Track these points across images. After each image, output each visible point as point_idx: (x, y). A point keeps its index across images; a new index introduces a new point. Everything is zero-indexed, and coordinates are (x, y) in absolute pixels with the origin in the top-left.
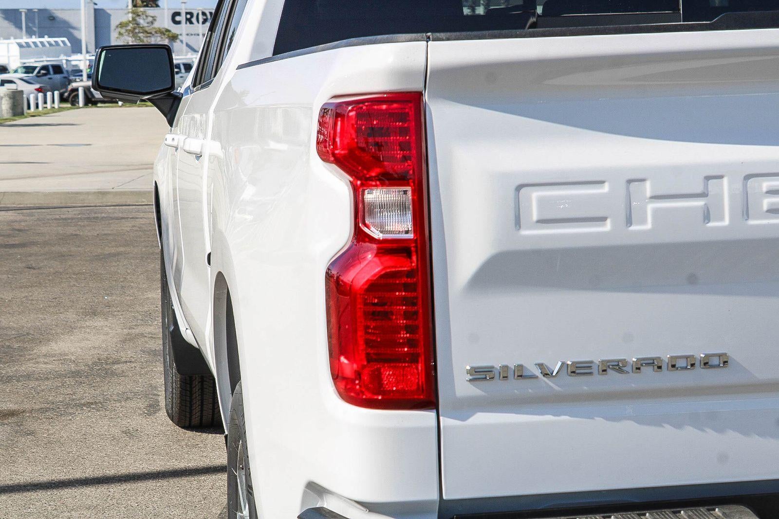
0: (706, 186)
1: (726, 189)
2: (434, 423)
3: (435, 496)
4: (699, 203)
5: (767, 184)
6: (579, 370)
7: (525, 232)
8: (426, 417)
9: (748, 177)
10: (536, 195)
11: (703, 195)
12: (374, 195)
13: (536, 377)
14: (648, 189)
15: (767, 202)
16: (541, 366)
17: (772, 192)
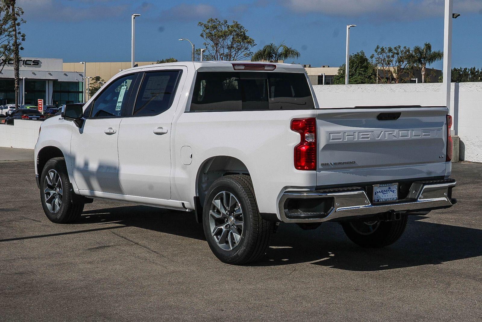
0: (354, 134)
1: (356, 135)
3: (315, 185)
4: (353, 136)
6: (336, 164)
8: (315, 172)
9: (359, 133)
10: (332, 135)
13: (330, 165)
14: (346, 134)
15: (361, 137)
17: (362, 135)
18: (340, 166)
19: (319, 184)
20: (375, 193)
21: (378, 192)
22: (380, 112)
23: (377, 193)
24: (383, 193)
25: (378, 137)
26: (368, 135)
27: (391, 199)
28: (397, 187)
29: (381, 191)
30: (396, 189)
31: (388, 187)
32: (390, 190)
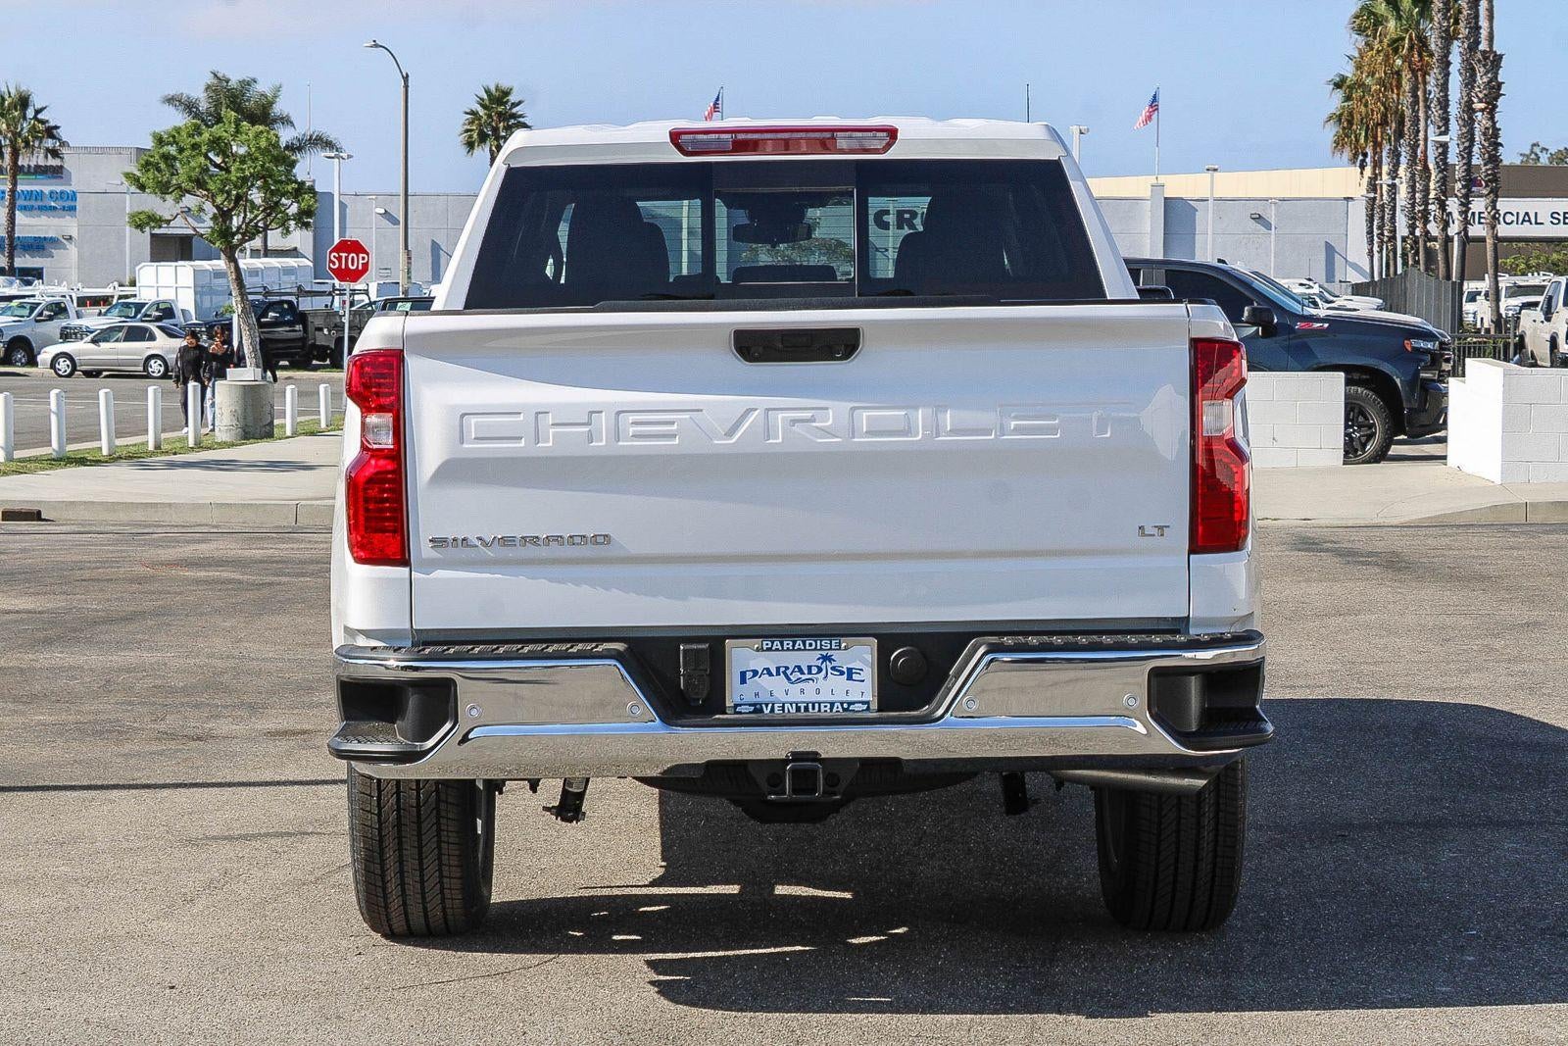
0: (590, 418)
1: (603, 422)
2: (407, 575)
3: (407, 626)
4: (585, 429)
5: (632, 418)
6: (506, 541)
7: (465, 446)
8: (404, 571)
9: (619, 413)
10: (474, 420)
11: (588, 424)
12: (373, 419)
13: (477, 546)
14: (550, 419)
15: (632, 430)
16: (480, 539)
17: (635, 423)
18: (531, 551)
19: (425, 622)
20: (743, 674)
21: (755, 673)
22: (734, 324)
23: (749, 675)
24: (789, 679)
25: (730, 433)
26: (673, 423)
27: (832, 704)
28: (869, 657)
29: (778, 669)
30: (863, 661)
31: (818, 654)
32: (833, 668)
